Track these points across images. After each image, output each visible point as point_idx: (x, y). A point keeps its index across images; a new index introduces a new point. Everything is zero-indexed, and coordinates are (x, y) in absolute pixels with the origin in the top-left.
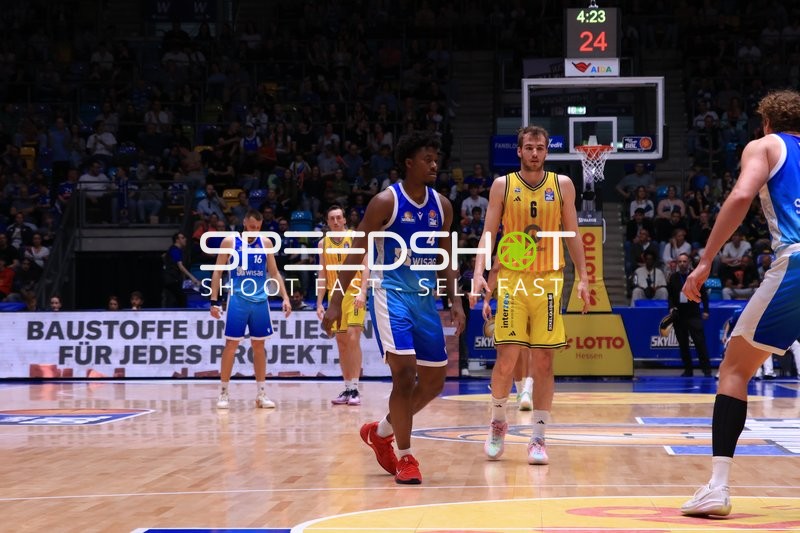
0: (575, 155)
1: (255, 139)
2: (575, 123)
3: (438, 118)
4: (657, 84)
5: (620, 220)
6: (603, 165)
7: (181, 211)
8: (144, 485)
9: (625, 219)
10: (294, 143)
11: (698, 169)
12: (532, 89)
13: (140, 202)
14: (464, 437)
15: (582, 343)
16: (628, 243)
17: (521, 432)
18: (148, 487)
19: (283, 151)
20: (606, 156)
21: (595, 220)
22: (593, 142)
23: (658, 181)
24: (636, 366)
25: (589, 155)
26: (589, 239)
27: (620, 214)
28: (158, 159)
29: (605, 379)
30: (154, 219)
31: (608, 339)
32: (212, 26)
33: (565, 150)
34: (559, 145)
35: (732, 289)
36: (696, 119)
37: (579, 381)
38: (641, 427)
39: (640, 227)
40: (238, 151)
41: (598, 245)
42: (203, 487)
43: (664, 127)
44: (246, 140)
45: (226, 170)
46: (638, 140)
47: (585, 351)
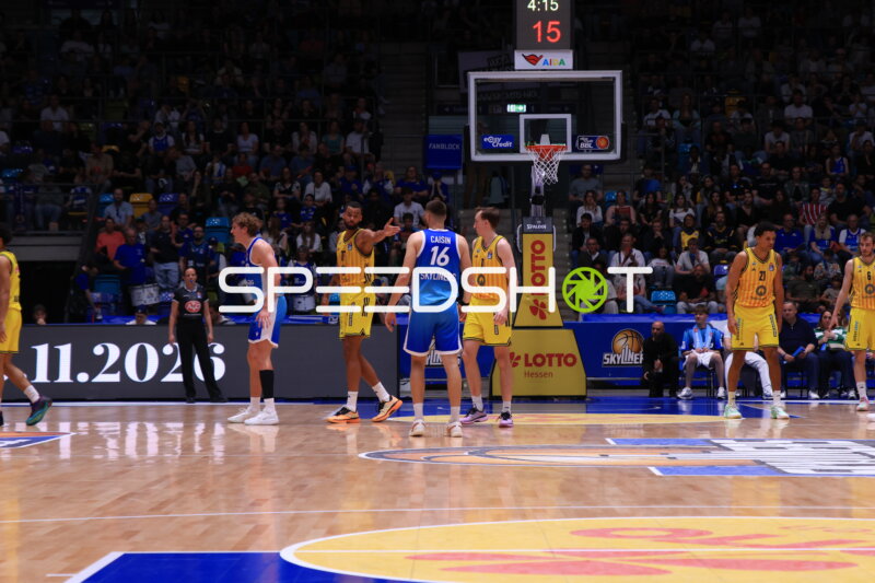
0: (526, 155)
1: (166, 138)
2: (525, 120)
3: (366, 116)
4: (614, 79)
5: (565, 227)
6: (556, 167)
7: (84, 217)
8: (99, 509)
9: (571, 226)
10: (208, 143)
11: (648, 171)
12: (479, 84)
13: (38, 207)
14: (429, 459)
15: (530, 361)
16: (575, 252)
17: (488, 453)
18: (103, 511)
19: (196, 151)
20: (560, 157)
21: (545, 227)
22: (545, 140)
23: (606, 185)
24: (590, 386)
25: (542, 156)
26: (538, 247)
27: (565, 221)
28: (57, 159)
29: (556, 400)
30: (54, 226)
31: (559, 356)
32: (114, 14)
33: (515, 150)
34: (508, 144)
35: (687, 303)
36: (646, 118)
37: (527, 402)
38: (614, 448)
39: (587, 236)
40: (147, 151)
41: (548, 254)
42: (164, 510)
43: (622, 125)
44: (156, 140)
45: (134, 172)
46: (594, 139)
47: (534, 369)
